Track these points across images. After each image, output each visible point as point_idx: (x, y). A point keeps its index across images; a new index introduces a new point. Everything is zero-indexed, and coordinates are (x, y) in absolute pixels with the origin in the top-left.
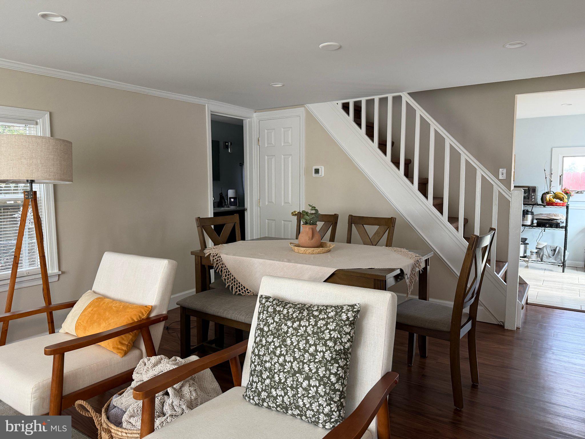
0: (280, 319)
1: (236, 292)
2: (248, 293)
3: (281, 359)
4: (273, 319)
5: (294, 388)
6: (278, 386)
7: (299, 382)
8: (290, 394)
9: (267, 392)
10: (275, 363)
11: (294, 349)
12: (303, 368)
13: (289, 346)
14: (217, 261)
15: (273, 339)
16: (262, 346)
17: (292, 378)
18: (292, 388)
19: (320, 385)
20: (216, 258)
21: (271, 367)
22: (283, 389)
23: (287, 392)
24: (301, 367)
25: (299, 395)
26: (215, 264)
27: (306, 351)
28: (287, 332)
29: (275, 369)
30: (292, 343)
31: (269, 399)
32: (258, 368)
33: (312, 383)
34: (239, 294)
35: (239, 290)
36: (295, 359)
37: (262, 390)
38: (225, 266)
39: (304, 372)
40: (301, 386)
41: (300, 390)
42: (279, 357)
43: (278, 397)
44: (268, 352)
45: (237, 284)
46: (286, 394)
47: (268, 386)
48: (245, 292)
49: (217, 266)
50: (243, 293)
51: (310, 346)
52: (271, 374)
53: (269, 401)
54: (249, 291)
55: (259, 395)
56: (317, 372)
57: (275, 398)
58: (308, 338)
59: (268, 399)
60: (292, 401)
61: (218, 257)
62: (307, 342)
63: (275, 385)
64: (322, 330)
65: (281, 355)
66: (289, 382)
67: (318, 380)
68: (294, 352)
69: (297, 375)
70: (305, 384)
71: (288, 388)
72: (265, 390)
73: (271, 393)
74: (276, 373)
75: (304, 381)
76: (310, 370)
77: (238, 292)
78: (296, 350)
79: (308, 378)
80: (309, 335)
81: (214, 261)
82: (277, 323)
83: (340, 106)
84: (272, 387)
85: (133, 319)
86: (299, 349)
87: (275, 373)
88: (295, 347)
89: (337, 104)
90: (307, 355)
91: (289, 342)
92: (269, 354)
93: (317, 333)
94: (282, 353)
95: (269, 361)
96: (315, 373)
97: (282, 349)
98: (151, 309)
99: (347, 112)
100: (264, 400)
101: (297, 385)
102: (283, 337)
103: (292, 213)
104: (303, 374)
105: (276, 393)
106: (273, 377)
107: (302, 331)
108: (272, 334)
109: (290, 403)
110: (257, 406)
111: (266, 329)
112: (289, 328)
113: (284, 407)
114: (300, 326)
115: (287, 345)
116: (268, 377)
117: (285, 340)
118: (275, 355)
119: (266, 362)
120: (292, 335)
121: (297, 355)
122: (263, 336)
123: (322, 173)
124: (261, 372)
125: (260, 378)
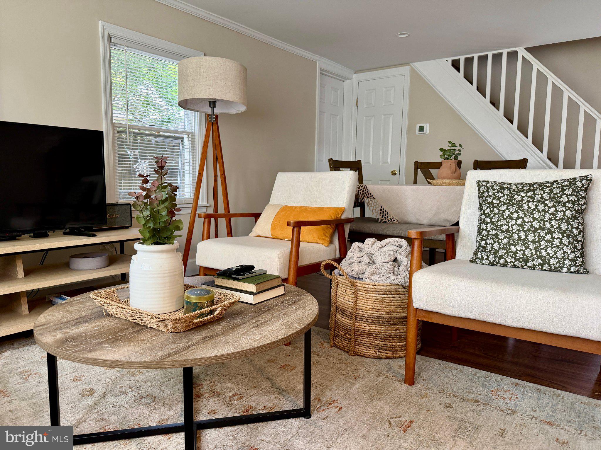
0: (510, 192)
1: (383, 220)
2: (394, 220)
3: (520, 221)
4: (502, 193)
5: (536, 242)
6: (518, 243)
7: (541, 237)
8: (532, 246)
9: (505, 249)
10: (512, 225)
11: (532, 212)
12: (544, 225)
13: (528, 210)
14: (363, 191)
15: (507, 207)
16: (495, 214)
17: (533, 234)
18: (534, 242)
19: (563, 237)
20: (362, 189)
21: (508, 229)
22: (523, 244)
23: (529, 246)
24: (542, 225)
25: (542, 247)
26: (361, 195)
27: (545, 212)
28: (522, 200)
29: (513, 230)
30: (529, 208)
31: (508, 255)
32: (493, 232)
33: (555, 235)
34: (385, 222)
35: (385, 218)
36: (534, 219)
37: (500, 248)
38: (372, 196)
39: (546, 228)
40: (544, 240)
41: (543, 243)
42: (516, 220)
43: (518, 252)
44: (504, 218)
45: (383, 212)
47: (506, 244)
48: (391, 220)
49: (363, 196)
50: (389, 220)
51: (550, 208)
52: (509, 234)
53: (508, 257)
54: (394, 219)
55: (496, 252)
56: (559, 227)
57: (515, 253)
58: (546, 202)
59: (506, 255)
60: (534, 253)
61: (364, 188)
62: (546, 205)
63: (514, 242)
64: (559, 195)
65: (518, 218)
66: (530, 237)
67: (561, 233)
68: (533, 214)
69: (539, 231)
70: (548, 237)
71: (529, 243)
72: (503, 248)
73: (510, 249)
74: (515, 232)
75: (546, 235)
76: (552, 226)
77: (384, 220)
78: (534, 212)
79: (550, 232)
80: (547, 200)
81: (360, 192)
82: (507, 195)
83: (449, 63)
84: (511, 244)
85: (331, 217)
86: (538, 211)
87: (513, 233)
88: (533, 210)
89: (447, 61)
90: (547, 215)
91: (525, 207)
92: (504, 219)
93: (554, 198)
94: (520, 216)
95: (505, 225)
96: (557, 228)
97: (519, 214)
98: (343, 211)
100: (501, 257)
101: (539, 239)
102: (518, 204)
103: (392, 172)
104: (545, 230)
105: (516, 249)
106: (512, 236)
107: (537, 198)
108: (504, 204)
109: (532, 255)
110: (491, 264)
111: (496, 201)
112: (522, 197)
113: (523, 260)
114: (535, 194)
115: (524, 209)
116: (505, 237)
117: (522, 206)
118: (512, 219)
119: (501, 225)
120: (529, 201)
121: (537, 215)
122: (494, 207)
123: (427, 130)
124: (497, 235)
125: (496, 240)
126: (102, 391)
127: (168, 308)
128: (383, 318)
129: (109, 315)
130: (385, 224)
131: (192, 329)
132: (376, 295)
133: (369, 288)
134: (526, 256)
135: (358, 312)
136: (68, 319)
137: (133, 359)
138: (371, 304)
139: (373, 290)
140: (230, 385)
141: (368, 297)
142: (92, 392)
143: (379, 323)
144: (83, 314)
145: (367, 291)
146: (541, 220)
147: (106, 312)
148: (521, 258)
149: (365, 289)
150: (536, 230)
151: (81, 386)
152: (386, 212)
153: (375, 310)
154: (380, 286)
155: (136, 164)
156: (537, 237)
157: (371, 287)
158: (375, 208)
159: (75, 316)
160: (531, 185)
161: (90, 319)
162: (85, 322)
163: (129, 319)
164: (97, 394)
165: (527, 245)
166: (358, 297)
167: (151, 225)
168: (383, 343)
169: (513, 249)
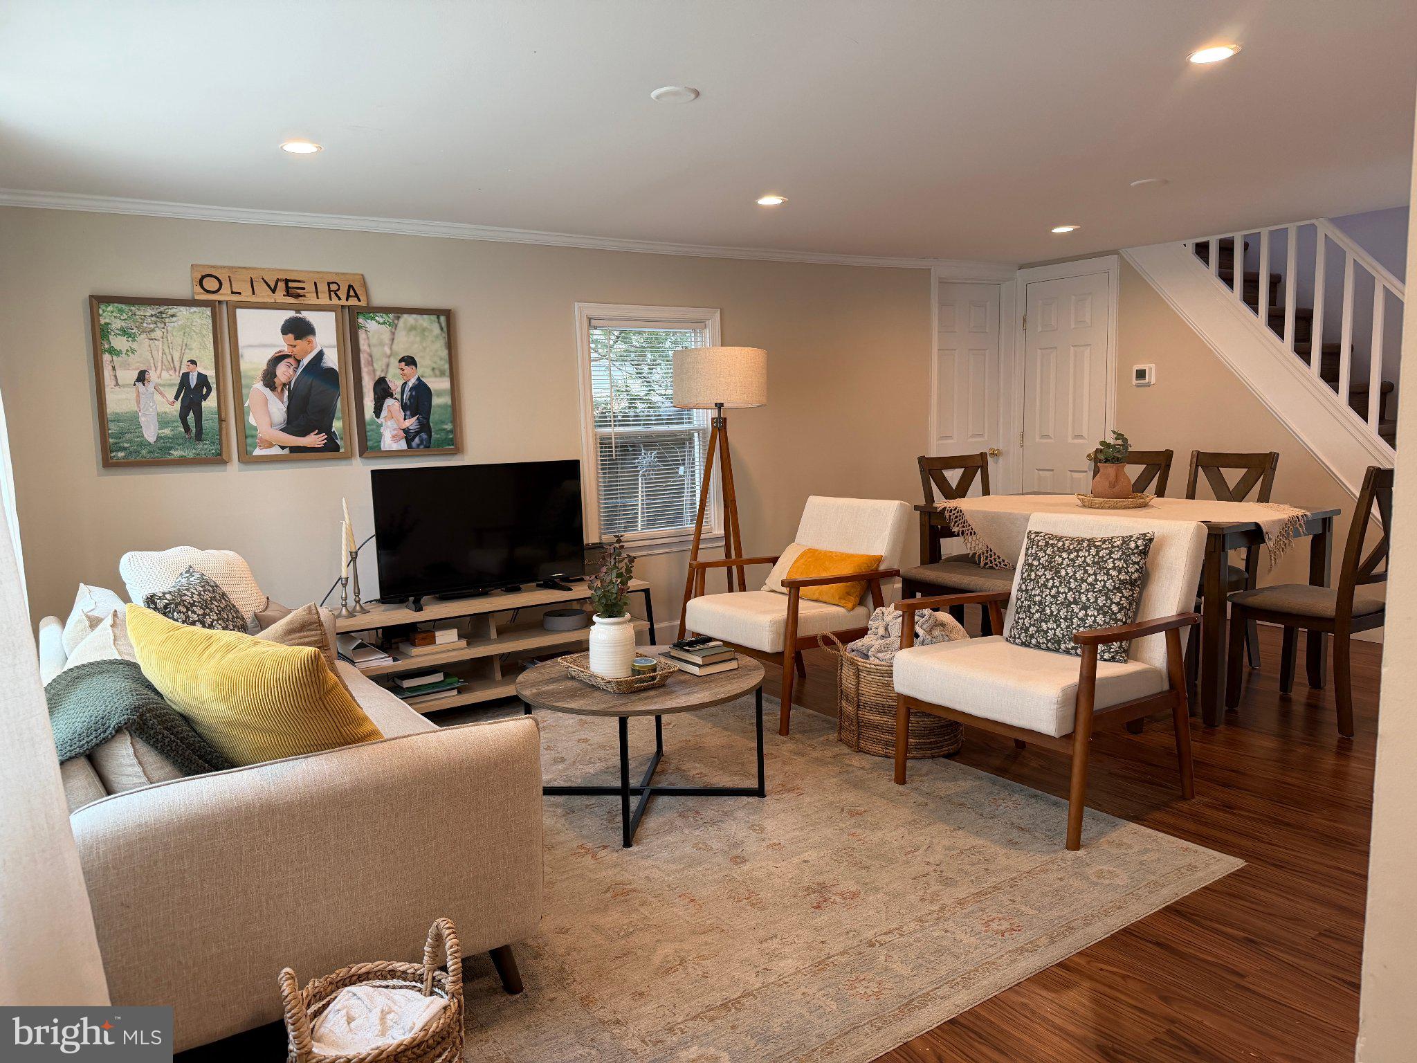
0: (1053, 552)
1: (986, 564)
2: (1006, 565)
3: (1054, 592)
4: (1045, 552)
5: (1068, 619)
6: (1050, 619)
7: (1074, 613)
8: (1064, 625)
9: (1036, 627)
10: (1046, 596)
11: (1069, 579)
12: (1079, 598)
13: (1064, 577)
14: (956, 517)
15: (1044, 571)
16: (1031, 580)
17: (1066, 609)
18: (1066, 619)
19: (1098, 615)
20: (954, 514)
21: (1041, 600)
22: (1055, 621)
23: (1060, 625)
24: (1077, 597)
25: (1074, 626)
27: (1083, 580)
28: (1062, 563)
29: (1046, 602)
30: (1067, 574)
31: (1039, 635)
32: (1026, 603)
33: (1089, 612)
34: (992, 568)
35: (992, 561)
36: (1070, 589)
37: (1031, 625)
38: (969, 525)
39: (1081, 601)
40: (1077, 617)
41: (1075, 620)
42: (1051, 589)
43: (1049, 631)
44: (1038, 585)
45: (987, 551)
46: (1058, 626)
47: (1037, 620)
48: (1000, 564)
49: (956, 524)
50: (997, 565)
51: (1089, 575)
52: (1042, 608)
53: (1039, 637)
54: (1006, 563)
55: (1027, 630)
56: (1096, 601)
57: (1046, 632)
58: (1087, 568)
60: (1065, 633)
61: (958, 512)
62: (1086, 571)
63: (1046, 618)
64: (1105, 559)
65: (1053, 586)
66: (1063, 613)
67: (1096, 609)
68: (1069, 582)
69: (1072, 606)
70: (1081, 614)
71: (1061, 620)
72: (1034, 625)
73: (1041, 627)
74: (1047, 605)
75: (1080, 611)
76: (1088, 600)
77: (989, 565)
78: (1071, 580)
79: (1085, 608)
80: (1088, 565)
81: (952, 517)
82: (1049, 555)
83: (1191, 249)
84: (1043, 620)
86: (1076, 580)
87: (1046, 606)
88: (1071, 578)
89: (1185, 245)
90: (1084, 585)
91: (1063, 573)
92: (1039, 588)
93: (1098, 563)
94: (1055, 584)
95: (1039, 595)
96: (1093, 602)
97: (1055, 581)
98: (881, 559)
99: (1205, 259)
100: (1032, 636)
101: (1072, 615)
102: (1056, 569)
103: (1087, 455)
104: (1079, 605)
105: (1047, 627)
106: (1044, 610)
107: (1079, 561)
108: (1043, 567)
109: (1064, 636)
110: (1024, 644)
111: (1035, 563)
112: (1064, 559)
113: (1055, 642)
114: (1078, 556)
115: (1061, 576)
116: (1037, 611)
117: (1059, 572)
118: (1047, 588)
119: (1035, 595)
120: (1068, 566)
121: (1072, 586)
122: (1032, 571)
123: (1151, 377)
124: (1029, 607)
125: (1028, 614)
126: (573, 760)
127: (619, 674)
128: (889, 706)
129: (572, 678)
130: (990, 571)
131: (634, 692)
132: (879, 678)
133: (870, 668)
134: (1058, 636)
135: (860, 698)
136: (541, 679)
137: (584, 708)
138: (874, 689)
139: (875, 671)
140: (698, 765)
141: (871, 679)
142: (563, 760)
143: (885, 712)
144: (553, 676)
145: (869, 672)
146: (1077, 591)
147: (571, 675)
148: (1052, 638)
149: (866, 669)
150: (1070, 603)
151: (553, 754)
152: (991, 551)
153: (879, 696)
154: (883, 666)
155: (638, 458)
156: (1069, 613)
157: (873, 666)
158: (973, 545)
159: (547, 677)
160: (1080, 541)
161: (558, 680)
162: (554, 682)
163: (588, 681)
164: (567, 762)
165: (1058, 623)
166: (860, 679)
167: (604, 601)
168: (890, 738)
169: (1044, 626)
